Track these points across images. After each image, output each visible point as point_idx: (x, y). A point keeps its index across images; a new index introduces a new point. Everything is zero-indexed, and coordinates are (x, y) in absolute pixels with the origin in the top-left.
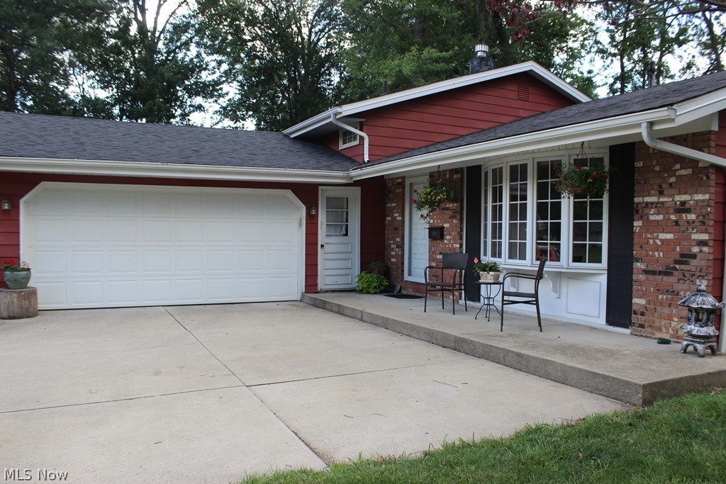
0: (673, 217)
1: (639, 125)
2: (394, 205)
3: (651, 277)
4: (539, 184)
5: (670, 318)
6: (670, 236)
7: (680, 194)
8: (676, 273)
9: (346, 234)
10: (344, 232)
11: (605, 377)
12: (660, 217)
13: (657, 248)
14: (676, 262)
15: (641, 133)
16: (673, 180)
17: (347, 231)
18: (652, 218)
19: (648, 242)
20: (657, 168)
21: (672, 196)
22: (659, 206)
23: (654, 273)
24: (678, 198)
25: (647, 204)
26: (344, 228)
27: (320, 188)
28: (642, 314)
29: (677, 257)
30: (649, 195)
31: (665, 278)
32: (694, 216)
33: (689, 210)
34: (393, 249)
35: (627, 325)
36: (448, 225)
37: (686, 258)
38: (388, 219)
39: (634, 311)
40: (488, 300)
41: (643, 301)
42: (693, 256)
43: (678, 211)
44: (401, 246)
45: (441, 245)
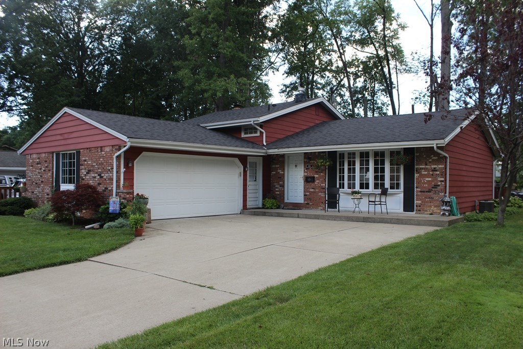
0: (431, 173)
1: (433, 144)
2: (278, 166)
3: (423, 193)
4: (375, 160)
5: (431, 206)
6: (430, 179)
7: (433, 165)
8: (432, 191)
9: (256, 181)
10: (255, 179)
11: (434, 221)
12: (426, 173)
13: (425, 183)
14: (433, 188)
15: (433, 147)
16: (430, 160)
17: (256, 178)
18: (423, 173)
19: (421, 181)
20: (425, 156)
21: (430, 166)
22: (426, 169)
23: (424, 192)
24: (433, 167)
25: (421, 168)
26: (255, 177)
27: (248, 157)
28: (420, 206)
29: (433, 186)
30: (422, 165)
31: (428, 193)
32: (438, 173)
33: (437, 171)
34: (277, 188)
35: (413, 211)
36: (317, 176)
37: (436, 186)
38: (273, 173)
39: (416, 206)
40: (357, 206)
41: (420, 202)
42: (439, 186)
43: (433, 171)
44: (283, 186)
45: (313, 185)
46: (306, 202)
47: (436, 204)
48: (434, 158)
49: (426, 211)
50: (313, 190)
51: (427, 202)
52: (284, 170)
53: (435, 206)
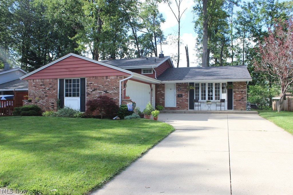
1: (247, 80)
2: (162, 89)
4: (215, 87)
5: (240, 107)
6: (240, 95)
7: (241, 89)
8: (241, 101)
12: (238, 93)
13: (237, 97)
14: (241, 99)
15: (247, 82)
16: (240, 87)
20: (238, 85)
22: (238, 91)
23: (237, 101)
25: (235, 91)
27: (152, 84)
30: (236, 89)
31: (239, 101)
32: (244, 93)
33: (243, 92)
34: (161, 100)
35: (232, 109)
36: (184, 94)
37: (243, 98)
38: (158, 93)
39: (234, 107)
40: (209, 107)
41: (236, 105)
42: (244, 98)
43: (241, 92)
44: (164, 99)
45: (181, 98)
46: (178, 107)
47: (243, 106)
48: (242, 86)
49: (238, 109)
50: (181, 101)
51: (239, 105)
52: (164, 91)
53: (242, 107)
